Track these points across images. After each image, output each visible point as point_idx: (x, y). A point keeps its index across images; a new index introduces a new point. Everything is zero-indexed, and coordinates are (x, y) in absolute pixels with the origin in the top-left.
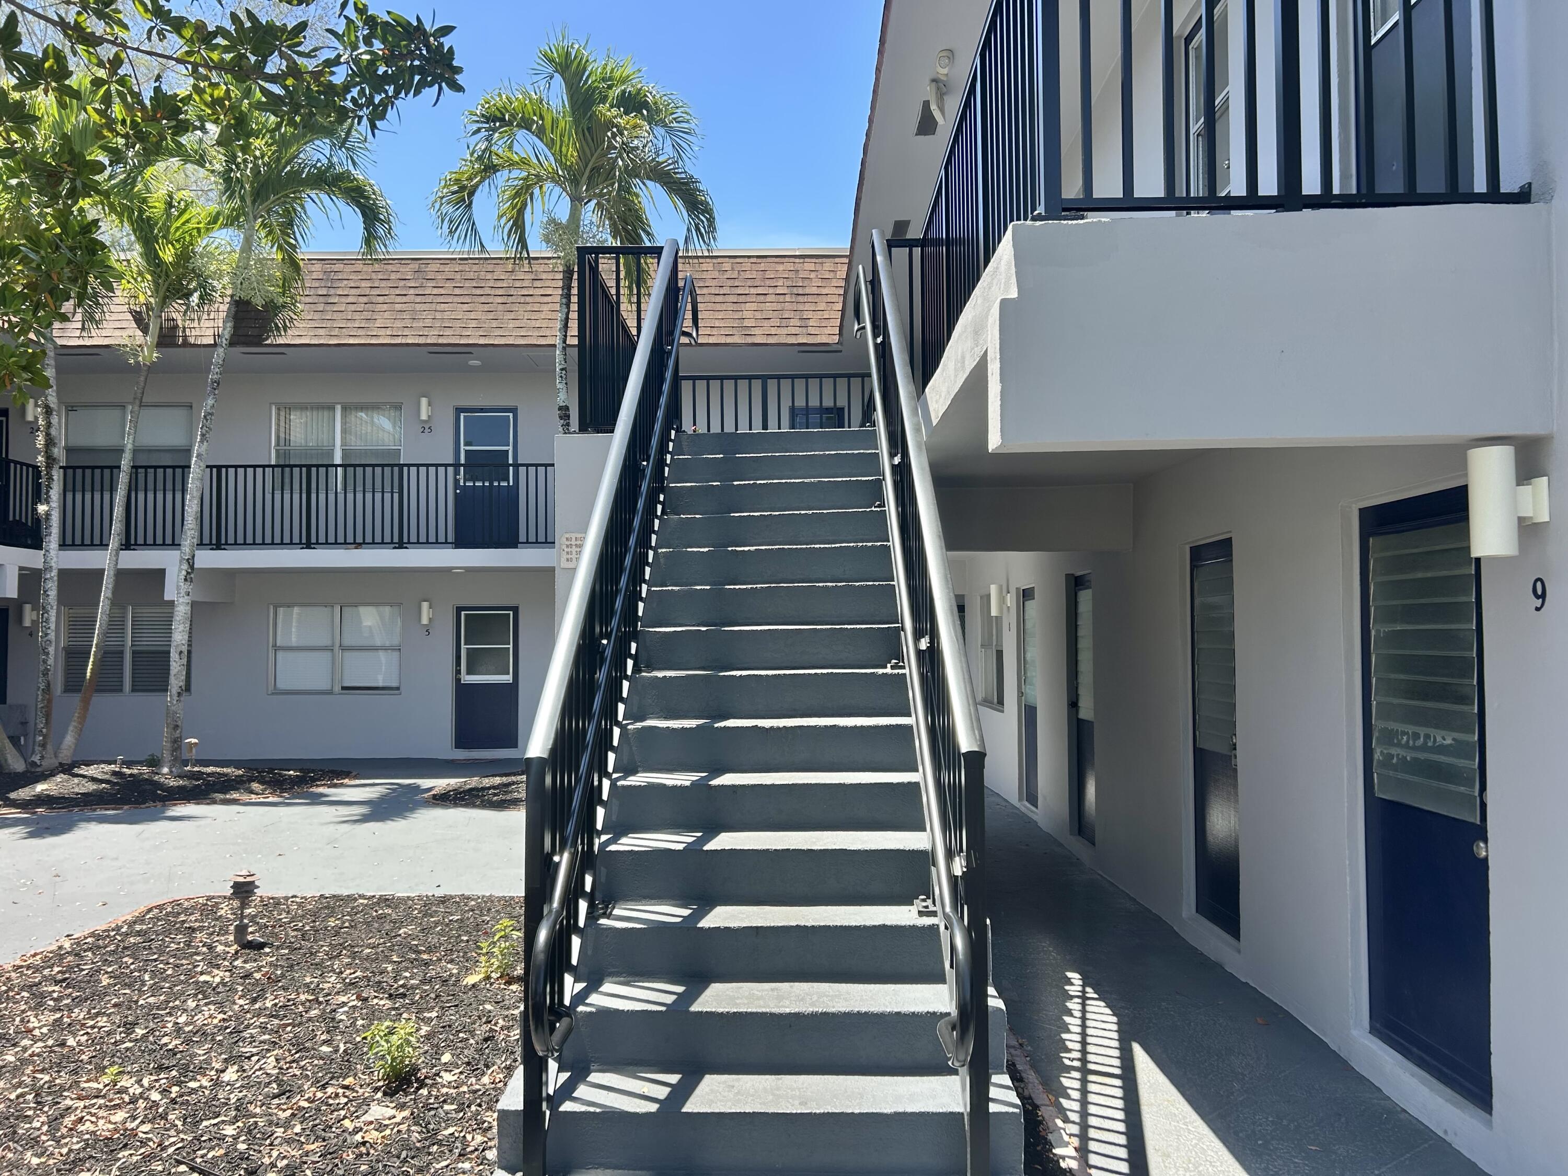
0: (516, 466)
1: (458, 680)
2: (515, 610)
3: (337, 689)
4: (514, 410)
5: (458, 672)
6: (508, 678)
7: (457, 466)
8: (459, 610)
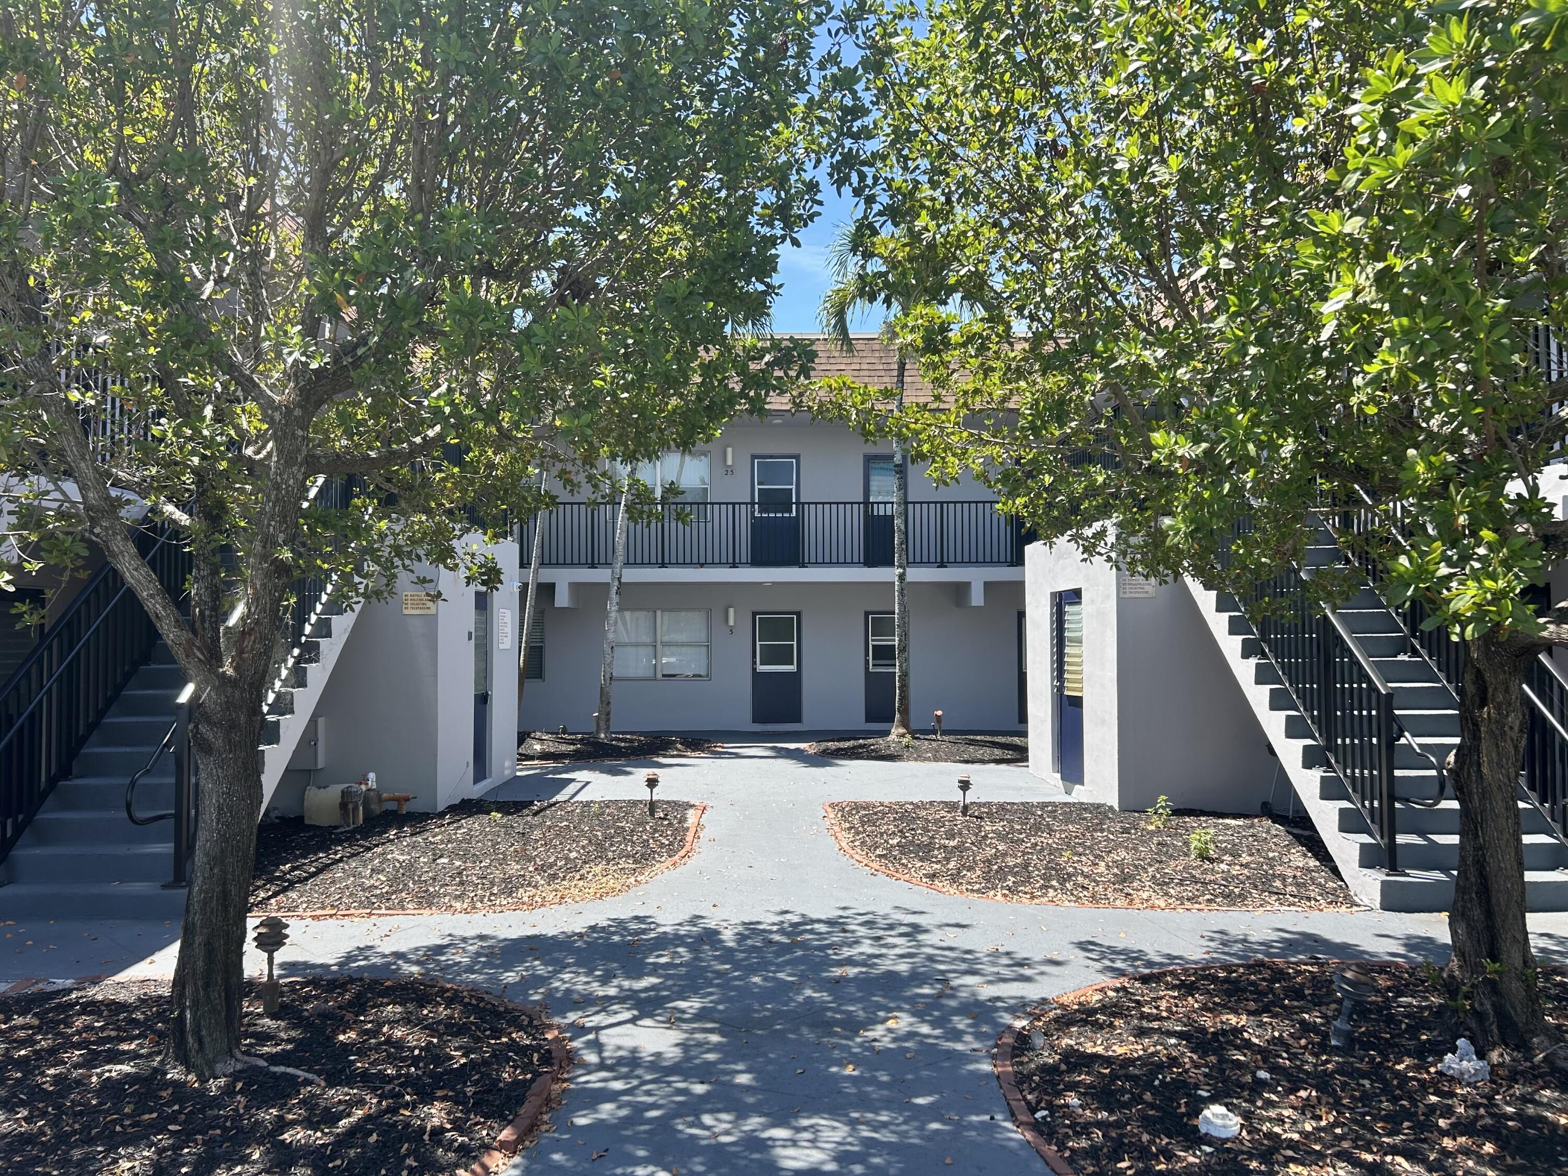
0: (798, 503)
1: (754, 669)
2: (798, 614)
3: (659, 676)
4: (797, 457)
5: (754, 663)
6: (792, 668)
7: (753, 504)
8: (754, 614)
